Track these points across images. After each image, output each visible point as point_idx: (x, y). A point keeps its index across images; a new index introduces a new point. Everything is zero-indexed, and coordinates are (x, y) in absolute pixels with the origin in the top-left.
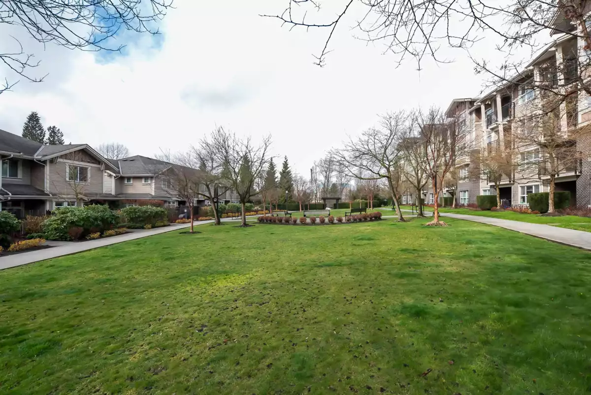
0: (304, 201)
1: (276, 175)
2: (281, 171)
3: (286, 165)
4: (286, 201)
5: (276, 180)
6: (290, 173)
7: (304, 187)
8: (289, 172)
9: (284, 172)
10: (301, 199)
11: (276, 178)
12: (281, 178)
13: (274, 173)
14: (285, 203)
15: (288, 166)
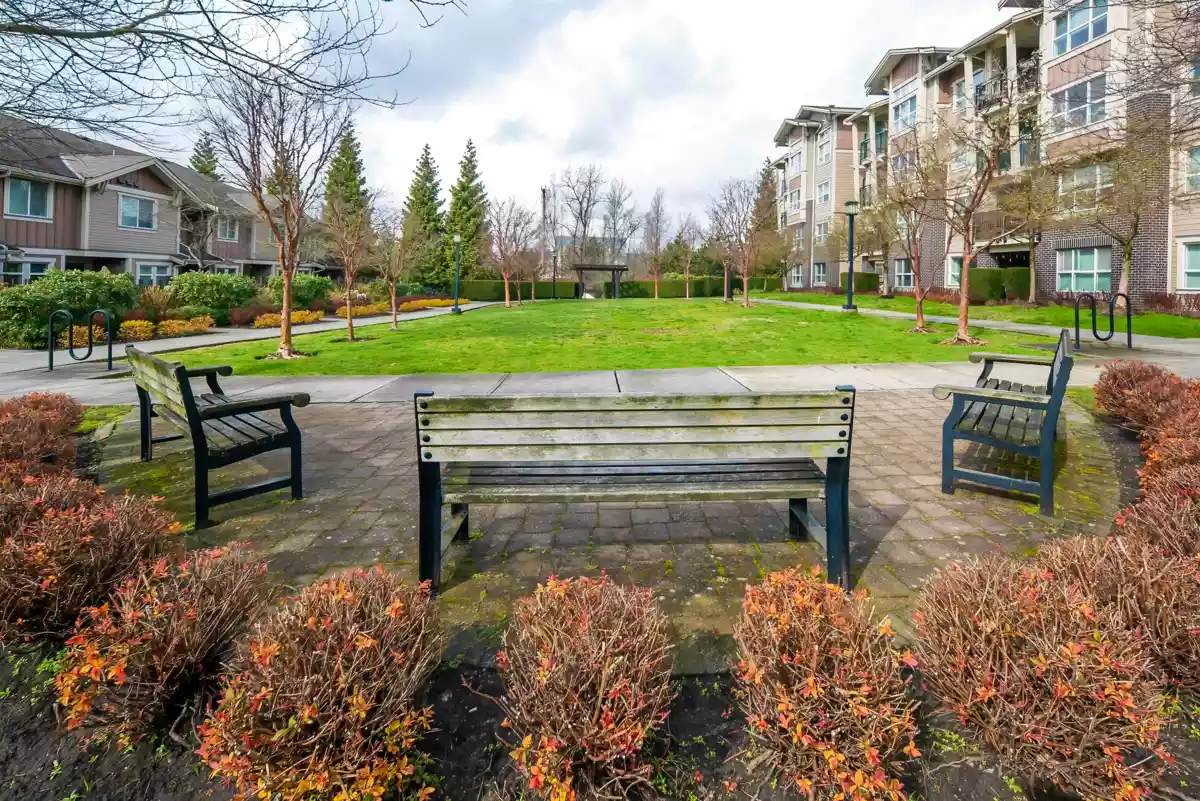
0: (521, 275)
1: (440, 196)
2: (455, 184)
3: (469, 168)
4: (465, 273)
5: (440, 210)
6: (481, 190)
7: (519, 229)
8: (479, 188)
9: (464, 188)
10: (508, 267)
11: (441, 204)
12: (455, 204)
13: (434, 190)
14: (462, 277)
15: (477, 171)
